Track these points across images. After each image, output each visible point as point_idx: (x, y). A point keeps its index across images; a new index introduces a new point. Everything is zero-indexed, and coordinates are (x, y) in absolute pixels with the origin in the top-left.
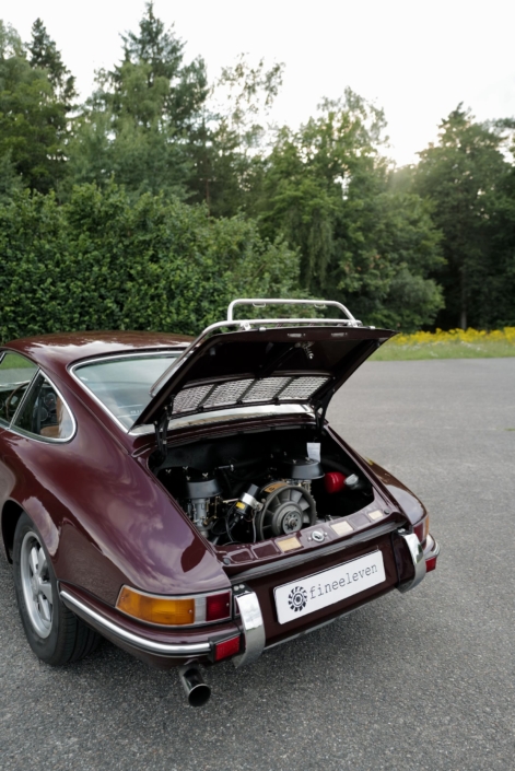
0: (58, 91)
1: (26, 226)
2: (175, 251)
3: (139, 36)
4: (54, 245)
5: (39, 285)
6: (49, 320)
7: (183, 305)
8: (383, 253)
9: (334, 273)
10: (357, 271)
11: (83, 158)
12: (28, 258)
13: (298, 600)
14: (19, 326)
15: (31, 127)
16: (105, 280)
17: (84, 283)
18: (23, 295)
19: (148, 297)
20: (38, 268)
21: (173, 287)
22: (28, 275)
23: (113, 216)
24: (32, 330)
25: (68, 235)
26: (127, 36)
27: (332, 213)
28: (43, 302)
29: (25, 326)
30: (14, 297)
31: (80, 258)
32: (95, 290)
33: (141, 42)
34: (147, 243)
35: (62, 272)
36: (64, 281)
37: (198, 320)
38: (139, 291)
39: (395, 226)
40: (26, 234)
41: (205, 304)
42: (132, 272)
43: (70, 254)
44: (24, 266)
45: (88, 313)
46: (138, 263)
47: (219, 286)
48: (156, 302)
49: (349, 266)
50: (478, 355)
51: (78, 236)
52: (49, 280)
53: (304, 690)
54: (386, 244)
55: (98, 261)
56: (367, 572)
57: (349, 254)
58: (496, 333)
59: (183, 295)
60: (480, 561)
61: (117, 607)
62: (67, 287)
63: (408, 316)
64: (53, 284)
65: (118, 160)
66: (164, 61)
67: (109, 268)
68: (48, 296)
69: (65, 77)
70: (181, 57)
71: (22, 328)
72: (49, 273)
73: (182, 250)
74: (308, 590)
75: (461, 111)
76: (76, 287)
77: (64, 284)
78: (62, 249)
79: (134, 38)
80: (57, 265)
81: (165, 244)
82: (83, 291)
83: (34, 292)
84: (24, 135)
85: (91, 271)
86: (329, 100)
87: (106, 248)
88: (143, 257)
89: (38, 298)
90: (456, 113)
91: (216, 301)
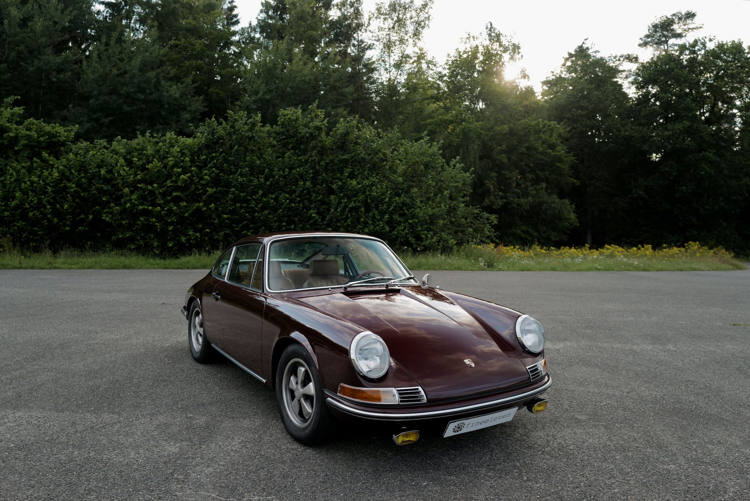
1: (239, 144)
2: (370, 169)
4: (263, 161)
5: (251, 196)
7: (378, 217)
8: (522, 173)
9: (480, 191)
10: (501, 190)
12: (241, 172)
16: (309, 193)
17: (291, 195)
18: (238, 205)
19: (347, 209)
20: (252, 181)
21: (369, 201)
22: (242, 187)
23: (316, 137)
27: (479, 136)
28: (256, 211)
30: (231, 206)
32: (300, 202)
34: (345, 161)
35: (270, 186)
36: (272, 194)
37: (391, 231)
38: (339, 203)
39: (536, 149)
41: (396, 217)
42: (334, 186)
43: (279, 170)
45: (293, 222)
46: (337, 178)
47: (408, 201)
48: (354, 214)
49: (493, 184)
51: (283, 154)
52: (261, 192)
54: (527, 165)
55: (302, 177)
57: (494, 174)
59: (377, 209)
62: (277, 199)
63: (544, 232)
64: (263, 195)
65: (290, 84)
67: (312, 183)
68: (259, 206)
72: (260, 186)
73: (375, 168)
75: (585, 46)
76: (283, 197)
77: (273, 196)
78: (271, 165)
80: (266, 179)
81: (359, 163)
82: (290, 202)
83: (247, 201)
85: (296, 185)
86: (471, 35)
87: (309, 164)
88: (342, 173)
89: (252, 207)
90: (581, 47)
91: (405, 214)
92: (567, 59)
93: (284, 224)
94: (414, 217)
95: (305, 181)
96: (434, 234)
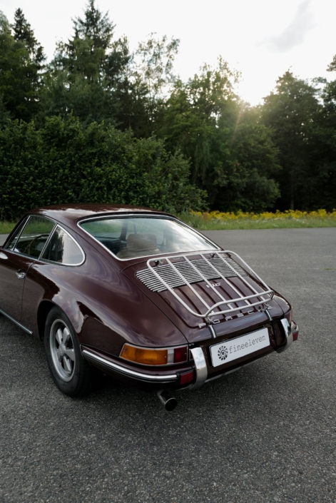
0: (32, 56)
1: (16, 143)
2: (112, 159)
3: (85, 21)
4: (34, 155)
5: (24, 181)
6: (31, 203)
7: (117, 194)
8: (241, 162)
9: (211, 175)
10: (225, 174)
11: (50, 100)
12: (17, 164)
13: (223, 353)
14: (13, 207)
15: (16, 80)
16: (67, 178)
17: (54, 180)
18: (14, 187)
19: (95, 189)
20: (24, 170)
21: (111, 182)
22: (17, 174)
23: (72, 137)
24: (20, 209)
25: (43, 149)
26: (76, 21)
27: (209, 136)
28: (28, 192)
29: (16, 207)
30: (9, 188)
31: (51, 164)
32: (60, 184)
33: (86, 25)
34: (94, 155)
35: (39, 173)
36: (40, 179)
38: (89, 184)
39: (250, 144)
40: (15, 148)
41: (131, 193)
42: (85, 173)
43: (44, 162)
44: (15, 169)
45: (56, 199)
46: (88, 167)
47: (140, 182)
48: (100, 192)
49: (220, 170)
50: (303, 226)
51: (49, 149)
52: (31, 178)
53: (224, 409)
54: (244, 156)
55: (62, 166)
56: (260, 339)
57: (220, 163)
58: (314, 213)
59: (117, 188)
60: (318, 341)
61: (120, 357)
62: (43, 182)
63: (257, 202)
64: (34, 180)
65: (73, 101)
66: (101, 37)
67: (70, 170)
68: (30, 188)
69: (36, 47)
70: (112, 35)
71: (14, 208)
72: (31, 173)
73: (116, 159)
74: (228, 349)
75: (290, 72)
76: (49, 182)
77: (41, 181)
78: (39, 158)
79: (82, 22)
80: (36, 168)
81: (105, 155)
82: (53, 185)
83: (22, 185)
84: (11, 84)
85: (58, 172)
86: (207, 64)
87: (67, 157)
88: (91, 163)
89: (24, 189)
90: (287, 73)
91: (138, 191)
92: (278, 82)
93: (49, 200)
94: (144, 193)
95: (64, 169)
96: (160, 205)
